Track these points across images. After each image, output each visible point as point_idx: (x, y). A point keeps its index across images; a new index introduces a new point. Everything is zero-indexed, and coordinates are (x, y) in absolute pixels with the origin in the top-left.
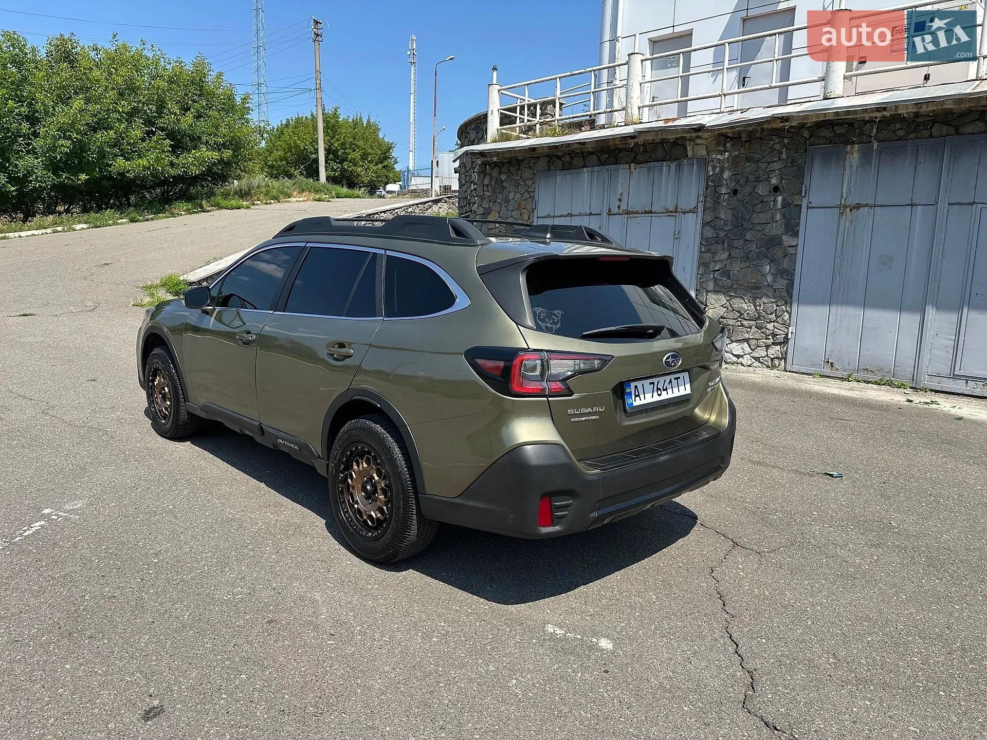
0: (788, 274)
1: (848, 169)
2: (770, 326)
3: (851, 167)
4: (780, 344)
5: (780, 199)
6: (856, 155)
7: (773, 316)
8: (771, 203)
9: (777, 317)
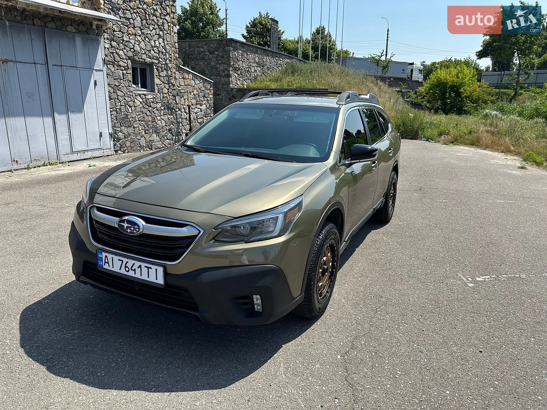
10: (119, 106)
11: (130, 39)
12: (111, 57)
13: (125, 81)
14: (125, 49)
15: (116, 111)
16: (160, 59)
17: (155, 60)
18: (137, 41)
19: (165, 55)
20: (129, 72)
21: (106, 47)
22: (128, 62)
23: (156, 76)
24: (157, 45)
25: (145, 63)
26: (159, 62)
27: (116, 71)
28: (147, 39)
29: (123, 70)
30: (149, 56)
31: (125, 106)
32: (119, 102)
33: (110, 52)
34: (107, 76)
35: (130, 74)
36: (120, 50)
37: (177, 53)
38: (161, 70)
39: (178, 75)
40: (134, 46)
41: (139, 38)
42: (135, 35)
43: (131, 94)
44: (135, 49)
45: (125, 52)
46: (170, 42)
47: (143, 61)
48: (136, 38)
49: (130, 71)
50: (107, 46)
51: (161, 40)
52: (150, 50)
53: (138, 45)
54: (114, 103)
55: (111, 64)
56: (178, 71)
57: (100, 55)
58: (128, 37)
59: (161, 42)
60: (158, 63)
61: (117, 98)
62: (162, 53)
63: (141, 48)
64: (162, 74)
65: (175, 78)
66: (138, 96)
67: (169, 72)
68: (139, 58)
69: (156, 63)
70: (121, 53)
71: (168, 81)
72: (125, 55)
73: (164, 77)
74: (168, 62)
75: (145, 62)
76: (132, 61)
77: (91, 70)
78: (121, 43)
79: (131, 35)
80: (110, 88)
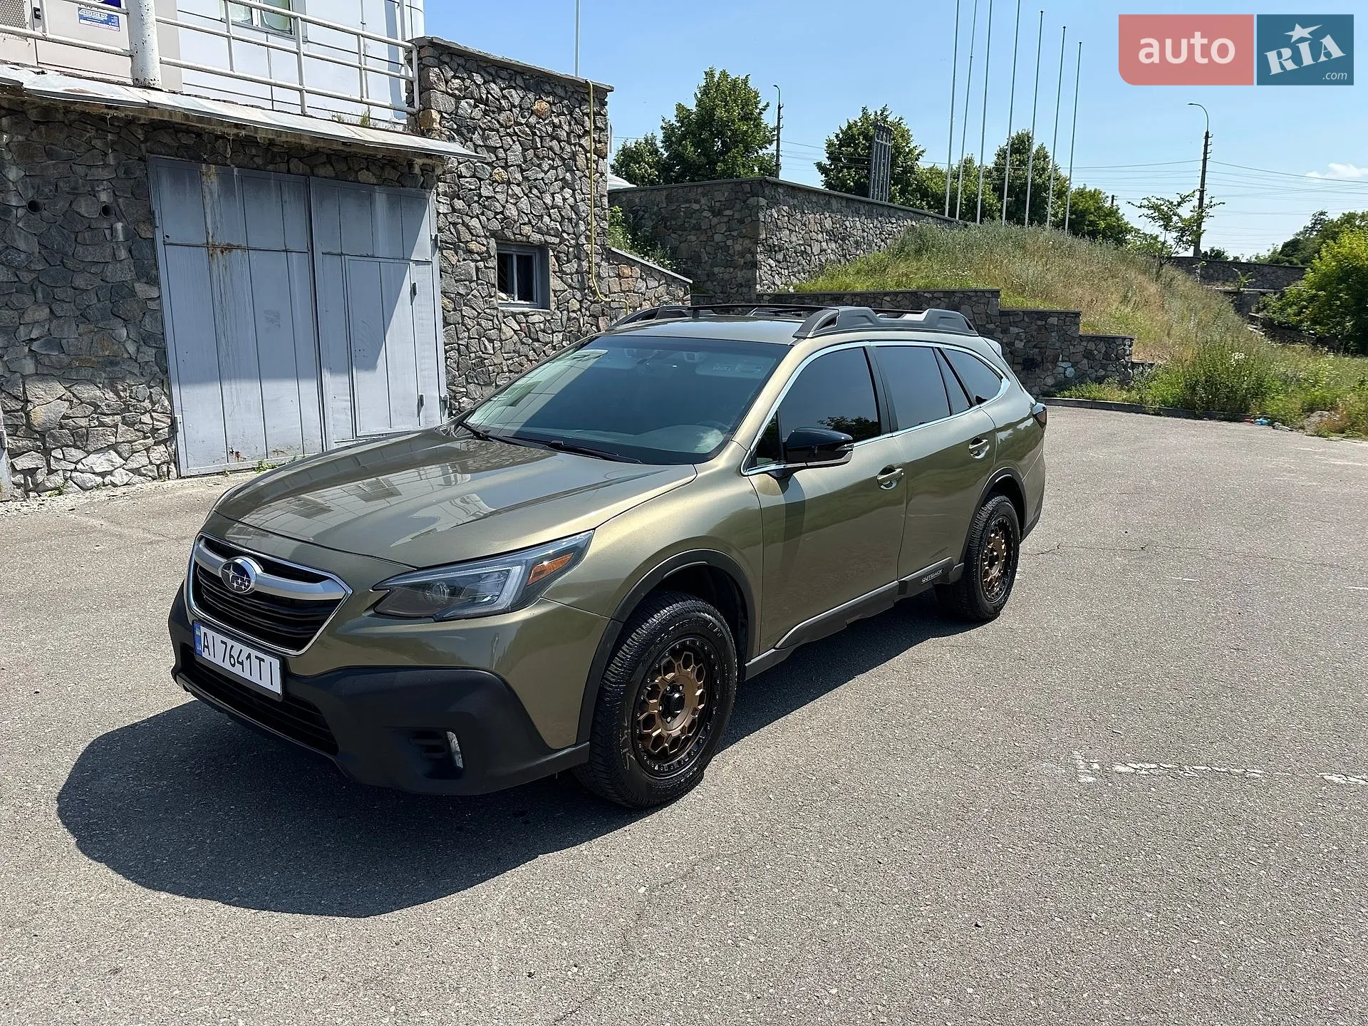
0: (155, 340)
1: (208, 197)
2: (146, 418)
3: (211, 194)
4: (164, 442)
5: (119, 226)
6: (214, 179)
7: (147, 404)
8: (107, 232)
9: (153, 403)
10: (466, 340)
11: (495, 193)
12: (452, 233)
13: (482, 284)
14: (483, 214)
15: (459, 350)
16: (565, 235)
17: (552, 236)
18: (512, 196)
19: (577, 224)
20: (491, 265)
21: (441, 211)
22: (488, 243)
23: (554, 272)
24: (559, 204)
25: (529, 245)
26: (562, 241)
27: (461, 264)
28: (535, 191)
29: (478, 261)
30: (539, 228)
31: (479, 339)
32: (464, 331)
33: (450, 223)
34: (441, 275)
35: (493, 268)
36: (472, 217)
37: (606, 220)
38: (566, 259)
39: (605, 269)
40: (504, 207)
41: (517, 190)
42: (509, 183)
43: (494, 313)
44: (507, 213)
45: (482, 221)
46: (589, 196)
47: (525, 239)
48: (510, 190)
49: (493, 263)
50: (443, 209)
51: (568, 193)
52: (542, 216)
53: (515, 204)
54: (453, 332)
55: (451, 249)
56: (608, 260)
57: (427, 230)
58: (491, 188)
59: (567, 196)
60: (560, 243)
61: (460, 322)
62: (570, 220)
63: (520, 211)
64: (567, 267)
65: (598, 276)
66: (510, 317)
67: (584, 263)
68: (515, 234)
69: (554, 244)
70: (474, 223)
71: (582, 282)
72: (483, 227)
73: (571, 274)
74: (583, 240)
75: (528, 242)
76: (500, 241)
77: (404, 261)
78: (475, 202)
79: (499, 183)
80: (446, 301)
